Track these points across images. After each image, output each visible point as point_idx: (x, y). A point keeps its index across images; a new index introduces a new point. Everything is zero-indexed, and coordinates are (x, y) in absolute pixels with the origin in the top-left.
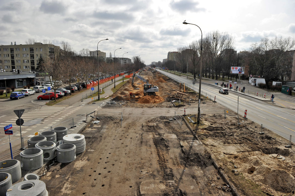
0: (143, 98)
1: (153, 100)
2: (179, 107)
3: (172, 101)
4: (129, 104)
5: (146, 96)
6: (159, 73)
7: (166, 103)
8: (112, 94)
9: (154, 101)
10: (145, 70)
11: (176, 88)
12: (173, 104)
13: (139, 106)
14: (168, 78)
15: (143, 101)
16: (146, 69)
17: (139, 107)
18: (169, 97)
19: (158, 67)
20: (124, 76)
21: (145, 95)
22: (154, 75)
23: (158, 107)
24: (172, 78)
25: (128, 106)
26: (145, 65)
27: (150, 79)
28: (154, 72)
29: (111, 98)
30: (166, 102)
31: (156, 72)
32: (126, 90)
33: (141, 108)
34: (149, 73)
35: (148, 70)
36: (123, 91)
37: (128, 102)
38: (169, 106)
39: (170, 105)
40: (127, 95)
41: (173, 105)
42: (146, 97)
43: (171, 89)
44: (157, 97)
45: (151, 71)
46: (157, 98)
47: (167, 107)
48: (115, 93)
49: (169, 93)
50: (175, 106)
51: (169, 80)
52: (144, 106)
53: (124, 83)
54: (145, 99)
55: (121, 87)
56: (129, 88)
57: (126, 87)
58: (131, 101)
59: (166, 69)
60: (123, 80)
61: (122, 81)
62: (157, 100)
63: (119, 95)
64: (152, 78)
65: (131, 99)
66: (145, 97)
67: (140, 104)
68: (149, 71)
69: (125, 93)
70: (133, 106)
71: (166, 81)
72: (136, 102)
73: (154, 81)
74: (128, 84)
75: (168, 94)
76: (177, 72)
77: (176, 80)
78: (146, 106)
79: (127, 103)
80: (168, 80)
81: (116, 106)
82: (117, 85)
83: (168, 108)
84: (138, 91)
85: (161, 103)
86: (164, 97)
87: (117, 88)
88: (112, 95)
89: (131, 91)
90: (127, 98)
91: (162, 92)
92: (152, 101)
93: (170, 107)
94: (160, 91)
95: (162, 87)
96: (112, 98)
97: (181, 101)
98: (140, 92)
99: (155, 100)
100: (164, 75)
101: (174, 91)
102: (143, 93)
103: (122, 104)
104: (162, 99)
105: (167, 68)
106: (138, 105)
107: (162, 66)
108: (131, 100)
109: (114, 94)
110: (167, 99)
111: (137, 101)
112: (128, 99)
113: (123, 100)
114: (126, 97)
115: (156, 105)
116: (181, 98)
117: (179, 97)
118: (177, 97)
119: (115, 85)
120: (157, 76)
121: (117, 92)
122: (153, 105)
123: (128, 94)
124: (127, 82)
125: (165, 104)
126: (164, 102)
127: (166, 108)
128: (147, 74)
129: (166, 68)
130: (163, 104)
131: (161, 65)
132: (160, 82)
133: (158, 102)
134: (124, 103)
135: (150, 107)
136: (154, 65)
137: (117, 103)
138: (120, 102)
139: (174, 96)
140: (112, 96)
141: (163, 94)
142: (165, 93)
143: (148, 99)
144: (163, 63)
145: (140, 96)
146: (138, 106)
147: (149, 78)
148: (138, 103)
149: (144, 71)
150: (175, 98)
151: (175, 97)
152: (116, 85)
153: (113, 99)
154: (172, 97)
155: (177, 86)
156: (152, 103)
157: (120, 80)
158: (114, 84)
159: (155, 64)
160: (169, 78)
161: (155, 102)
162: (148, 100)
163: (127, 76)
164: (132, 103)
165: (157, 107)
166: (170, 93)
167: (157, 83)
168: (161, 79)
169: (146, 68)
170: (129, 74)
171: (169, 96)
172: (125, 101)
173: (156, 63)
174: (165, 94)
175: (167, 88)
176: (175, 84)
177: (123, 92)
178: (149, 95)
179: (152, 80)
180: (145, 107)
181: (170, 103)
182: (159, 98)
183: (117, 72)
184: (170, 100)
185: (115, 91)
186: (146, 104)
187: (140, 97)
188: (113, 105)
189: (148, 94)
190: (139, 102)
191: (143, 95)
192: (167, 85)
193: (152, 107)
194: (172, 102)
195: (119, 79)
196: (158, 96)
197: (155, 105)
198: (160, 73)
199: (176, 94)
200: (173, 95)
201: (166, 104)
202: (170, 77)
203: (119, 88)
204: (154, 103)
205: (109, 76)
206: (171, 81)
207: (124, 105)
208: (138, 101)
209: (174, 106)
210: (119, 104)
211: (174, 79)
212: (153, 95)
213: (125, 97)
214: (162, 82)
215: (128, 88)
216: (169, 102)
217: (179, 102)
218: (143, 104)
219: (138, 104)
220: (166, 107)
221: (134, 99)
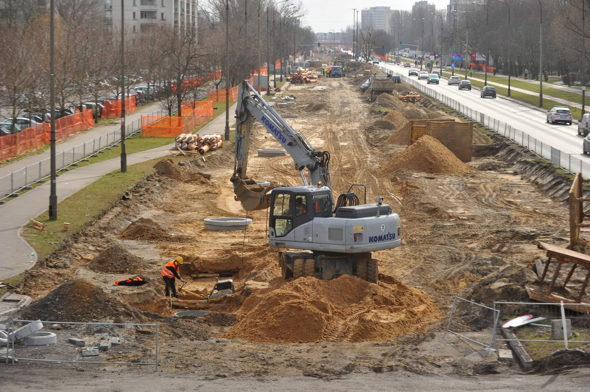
0: (274, 302)
1: (355, 310)
2: (556, 373)
3: (507, 325)
4: (159, 347)
5: (296, 282)
6: (413, 100)
7: (452, 336)
8: (29, 266)
9: (361, 320)
10: (305, 72)
11: (548, 215)
12: (510, 346)
13: (237, 367)
14: (478, 141)
15: (273, 322)
16: (312, 65)
17: (236, 374)
18: (482, 293)
19: (412, 53)
20: (134, 120)
21: (289, 275)
22: (372, 112)
23: (391, 369)
24: (518, 139)
25: (150, 361)
26: (308, 35)
27: (338, 149)
28: (379, 92)
29: (14, 296)
30: (455, 329)
31: (390, 92)
32: (142, 231)
33: (253, 381)
34: (335, 98)
35: (333, 74)
36: (120, 242)
37: (154, 326)
38: (475, 359)
39: (484, 355)
40: (146, 273)
41: (506, 354)
42: (297, 289)
43: (500, 224)
44: (387, 291)
45: (357, 82)
46: (387, 302)
47: (458, 370)
48: (56, 255)
49: (487, 255)
50: (527, 359)
51: (491, 151)
52: (276, 359)
53: (132, 179)
54: (290, 307)
55: (105, 213)
56: (171, 218)
57: (147, 214)
58: (173, 323)
59: (478, 67)
60: (124, 156)
61: (116, 164)
62: (386, 317)
63: (86, 275)
64: (356, 139)
65: (175, 307)
66: (286, 289)
67: (249, 346)
68: (335, 83)
69: (135, 259)
70: (185, 366)
71: (465, 160)
72: (215, 330)
73: (370, 158)
74: (163, 188)
75: (478, 269)
76: (559, 86)
77: (547, 155)
78: (292, 363)
79: (145, 338)
80: (481, 152)
81: (50, 366)
82: (76, 196)
83: (466, 383)
84: (240, 246)
85: (418, 341)
86: (440, 287)
87: (66, 218)
88: (30, 276)
89: (180, 239)
90: (147, 302)
91: (433, 250)
92: (340, 324)
93: (489, 370)
94: (411, 243)
95: (433, 211)
96: (27, 300)
97: (575, 324)
98: (252, 249)
99: (369, 317)
100: (452, 111)
101: (530, 238)
102: (272, 261)
103: (104, 349)
104: (422, 308)
105: (480, 58)
106: (227, 351)
107: (443, 40)
108: (176, 314)
109: (40, 264)
110: (462, 305)
111: (222, 321)
112: (152, 310)
113: (115, 315)
114: (136, 290)
115: (376, 353)
116: (578, 300)
117: (561, 290)
118: (546, 289)
119: (53, 198)
120: (401, 121)
121: (65, 247)
122: (350, 352)
123: (155, 268)
124: (152, 171)
125: (449, 350)
126: (442, 327)
127: (454, 382)
128: (318, 108)
129: (473, 60)
130: (428, 348)
131: (437, 33)
132: (420, 169)
133: (389, 326)
134: (115, 340)
135: (323, 373)
136: (381, 33)
137: (67, 335)
138: (89, 332)
139: (519, 278)
140: (28, 280)
141: (440, 270)
142: (454, 260)
143: (313, 303)
144: (449, 14)
145: (252, 284)
146: (231, 365)
147: (333, 138)
148: (233, 336)
149: (297, 80)
150: (525, 297)
151: (529, 289)
152: (61, 196)
153: (33, 306)
154: (508, 293)
155: (553, 198)
156: (344, 335)
157: (97, 156)
158: (47, 186)
159: (387, 27)
160: (496, 136)
161: (365, 331)
162: (312, 315)
163: (163, 120)
164: (185, 340)
165: (378, 370)
166: (495, 261)
167: (394, 180)
168: (429, 141)
169: (314, 57)
170: (175, 110)
171: (486, 284)
172: (130, 325)
173: (397, 15)
174: (455, 269)
175: (472, 218)
176: (536, 183)
177: (117, 249)
178: (318, 272)
179: (355, 156)
180: (281, 368)
181: (485, 335)
182: (404, 299)
183: (80, 92)
184: (488, 313)
185: (54, 244)
186: (291, 349)
187: (248, 292)
188: (26, 355)
189: (310, 262)
190: (238, 327)
191: (279, 273)
192: (473, 189)
193: (339, 375)
194: (502, 332)
195: (89, 151)
196: (390, 280)
197: (365, 356)
198: (428, 101)
199: (541, 268)
200: (514, 272)
201: (455, 344)
202: (501, 131)
203: (88, 216)
204: (355, 339)
205: (15, 121)
206: (511, 164)
207: (114, 352)
208: (232, 320)
209: (517, 364)
210: (82, 345)
211: (532, 147)
212: (354, 272)
213: (127, 290)
214: (432, 167)
215: (160, 222)
216: (480, 329)
217: (557, 331)
218: (273, 346)
219: (234, 346)
220: (450, 369)
221: (199, 303)
